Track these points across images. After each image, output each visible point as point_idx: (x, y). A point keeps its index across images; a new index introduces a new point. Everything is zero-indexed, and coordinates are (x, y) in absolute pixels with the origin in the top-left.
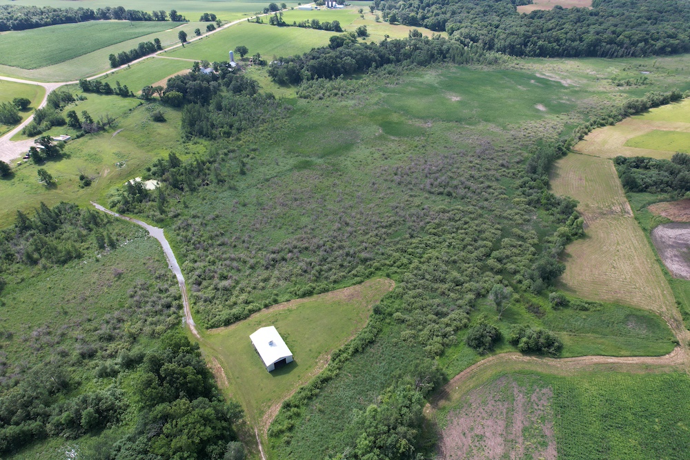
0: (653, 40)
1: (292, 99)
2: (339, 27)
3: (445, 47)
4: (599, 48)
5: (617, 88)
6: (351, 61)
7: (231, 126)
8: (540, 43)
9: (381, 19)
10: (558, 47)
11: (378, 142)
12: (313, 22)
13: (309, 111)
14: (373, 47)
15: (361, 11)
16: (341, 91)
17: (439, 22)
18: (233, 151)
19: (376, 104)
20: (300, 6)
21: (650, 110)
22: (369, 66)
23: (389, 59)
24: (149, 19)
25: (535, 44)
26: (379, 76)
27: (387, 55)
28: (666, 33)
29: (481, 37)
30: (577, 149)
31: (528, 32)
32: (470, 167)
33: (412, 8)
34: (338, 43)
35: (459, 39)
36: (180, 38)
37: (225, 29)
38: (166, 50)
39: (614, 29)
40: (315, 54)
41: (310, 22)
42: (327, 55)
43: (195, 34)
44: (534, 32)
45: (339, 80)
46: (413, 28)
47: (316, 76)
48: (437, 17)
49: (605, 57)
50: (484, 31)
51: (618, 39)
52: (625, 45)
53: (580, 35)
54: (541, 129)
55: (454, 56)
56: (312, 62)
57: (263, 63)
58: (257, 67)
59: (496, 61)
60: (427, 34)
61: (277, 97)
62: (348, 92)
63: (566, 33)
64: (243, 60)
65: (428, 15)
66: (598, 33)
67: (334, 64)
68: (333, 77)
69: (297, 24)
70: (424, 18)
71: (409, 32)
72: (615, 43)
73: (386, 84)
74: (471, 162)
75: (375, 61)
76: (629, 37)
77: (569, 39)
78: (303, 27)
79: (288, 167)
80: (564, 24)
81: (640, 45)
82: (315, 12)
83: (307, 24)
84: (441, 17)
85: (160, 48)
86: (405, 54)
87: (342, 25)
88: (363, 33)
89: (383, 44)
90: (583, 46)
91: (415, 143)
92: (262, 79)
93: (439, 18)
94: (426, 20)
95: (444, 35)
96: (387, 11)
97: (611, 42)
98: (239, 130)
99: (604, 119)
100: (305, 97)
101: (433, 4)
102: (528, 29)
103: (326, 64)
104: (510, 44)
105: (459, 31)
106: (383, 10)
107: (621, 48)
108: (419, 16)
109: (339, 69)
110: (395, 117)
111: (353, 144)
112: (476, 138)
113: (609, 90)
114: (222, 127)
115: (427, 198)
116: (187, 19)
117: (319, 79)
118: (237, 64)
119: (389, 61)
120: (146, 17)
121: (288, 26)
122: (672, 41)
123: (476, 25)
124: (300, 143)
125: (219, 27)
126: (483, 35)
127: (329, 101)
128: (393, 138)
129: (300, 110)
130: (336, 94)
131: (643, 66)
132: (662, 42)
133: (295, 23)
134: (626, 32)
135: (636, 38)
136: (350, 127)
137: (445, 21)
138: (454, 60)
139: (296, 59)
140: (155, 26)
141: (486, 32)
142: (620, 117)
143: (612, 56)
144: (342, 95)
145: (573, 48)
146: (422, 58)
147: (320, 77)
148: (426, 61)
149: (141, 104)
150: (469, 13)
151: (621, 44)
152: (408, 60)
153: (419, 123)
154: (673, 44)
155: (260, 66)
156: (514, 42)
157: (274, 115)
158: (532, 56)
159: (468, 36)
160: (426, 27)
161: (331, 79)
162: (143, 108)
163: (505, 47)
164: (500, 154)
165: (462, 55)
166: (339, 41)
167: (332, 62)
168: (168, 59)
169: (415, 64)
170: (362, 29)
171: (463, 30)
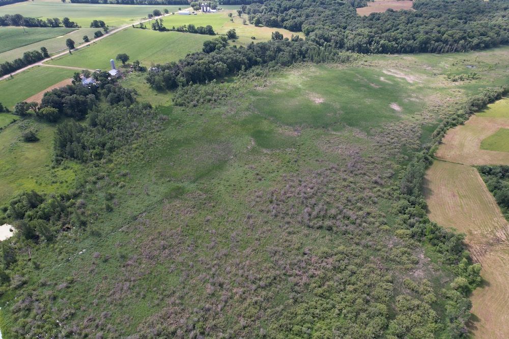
0: (469, 37)
1: (167, 108)
2: (212, 31)
3: (304, 48)
4: (429, 45)
5: (454, 84)
6: (223, 66)
7: (104, 145)
8: (382, 42)
9: (248, 22)
10: (396, 45)
11: (251, 157)
12: (190, 26)
13: (183, 122)
14: (242, 51)
15: (231, 15)
16: (214, 98)
17: (296, 24)
18: (102, 178)
19: (247, 109)
20: (180, 12)
21: (489, 105)
22: (240, 69)
23: (256, 61)
24: (45, 25)
25: (378, 43)
26: (248, 78)
27: (254, 58)
28: (479, 31)
29: (333, 37)
30: (439, 155)
31: (371, 32)
32: (344, 186)
33: (273, 12)
34: (211, 47)
35: (315, 40)
36: (68, 45)
37: (112, 35)
38: (53, 57)
39: (439, 29)
40: (190, 60)
41: (187, 26)
42: (201, 61)
43: (84, 41)
44: (376, 33)
45: (211, 84)
46: (275, 30)
47: (191, 82)
48: (294, 20)
49: (434, 52)
50: (335, 32)
51: (443, 37)
52: (449, 43)
53: (412, 35)
54: (401, 133)
55: (312, 56)
56: (187, 69)
57: (142, 70)
58: (137, 73)
59: (348, 58)
60: (287, 35)
61: (153, 106)
62: (220, 97)
63: (401, 33)
64: (125, 66)
65: (287, 18)
66: (427, 33)
67: (208, 69)
68: (206, 82)
69: (176, 28)
70: (283, 21)
71: (272, 34)
72: (441, 41)
73: (256, 86)
74: (345, 180)
75: (244, 64)
76: (452, 36)
77: (405, 38)
78: (181, 31)
79: (159, 197)
80: (398, 25)
81: (461, 42)
82: (193, 17)
83: (184, 29)
84: (298, 20)
85: (47, 56)
86: (270, 56)
87: (215, 29)
88: (232, 36)
89: (251, 47)
90: (415, 44)
91: (288, 157)
92: (141, 85)
93: (296, 20)
94: (285, 22)
95: (301, 35)
96: (252, 15)
97: (438, 40)
98: (111, 150)
99: (454, 120)
100: (181, 105)
101: (290, 8)
102: (370, 30)
103: (200, 70)
104: (358, 43)
105: (314, 33)
106: (249, 13)
107: (447, 45)
108: (279, 19)
109: (212, 74)
110: (265, 125)
111: (226, 162)
112: (344, 147)
113: (448, 86)
114: (94, 148)
115: (307, 236)
116: (79, 25)
117: (194, 85)
118: (119, 71)
119: (256, 63)
120: (42, 23)
121: (168, 30)
122: (484, 38)
123: (327, 27)
124: (172, 164)
125: (107, 33)
126: (334, 36)
127: (203, 108)
128: (265, 151)
129: (175, 120)
130: (210, 100)
131: (467, 61)
132: (477, 39)
133: (174, 28)
134: (449, 32)
135: (457, 36)
136: (223, 139)
137: (301, 23)
138: (312, 60)
139: (171, 65)
140: (47, 33)
141: (336, 33)
142: (467, 116)
143: (440, 52)
144: (215, 101)
145: (409, 46)
146: (285, 59)
147: (194, 82)
148: (289, 62)
149: (15, 121)
150: (320, 15)
151: (446, 42)
152: (273, 61)
153: (288, 132)
154: (485, 41)
155: (140, 72)
156: (361, 42)
157: (149, 128)
158: (376, 53)
159: (322, 37)
160: (285, 28)
161: (204, 84)
162: (16, 126)
163: (353, 46)
164: (371, 166)
165: (319, 55)
166: (212, 45)
167: (205, 67)
168: (53, 68)
169: (279, 64)
170: (232, 32)
171: (316, 31)
